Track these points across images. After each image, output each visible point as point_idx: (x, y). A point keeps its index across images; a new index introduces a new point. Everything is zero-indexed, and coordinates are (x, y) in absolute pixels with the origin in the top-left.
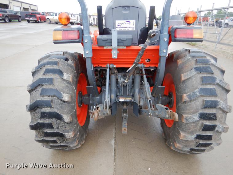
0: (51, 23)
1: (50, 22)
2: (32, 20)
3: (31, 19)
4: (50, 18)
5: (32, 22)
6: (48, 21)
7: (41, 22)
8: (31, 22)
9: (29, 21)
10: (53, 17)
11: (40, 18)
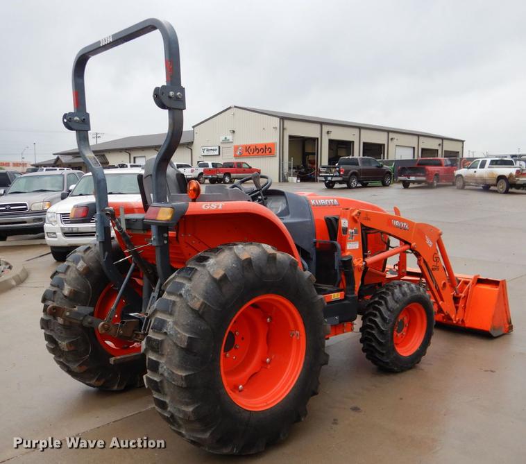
0: (466, 187)
1: (464, 185)
2: (413, 182)
3: (412, 178)
4: (464, 175)
5: (416, 185)
6: (459, 183)
7: (439, 186)
8: (411, 185)
9: (406, 185)
10: (475, 170)
11: (436, 175)
